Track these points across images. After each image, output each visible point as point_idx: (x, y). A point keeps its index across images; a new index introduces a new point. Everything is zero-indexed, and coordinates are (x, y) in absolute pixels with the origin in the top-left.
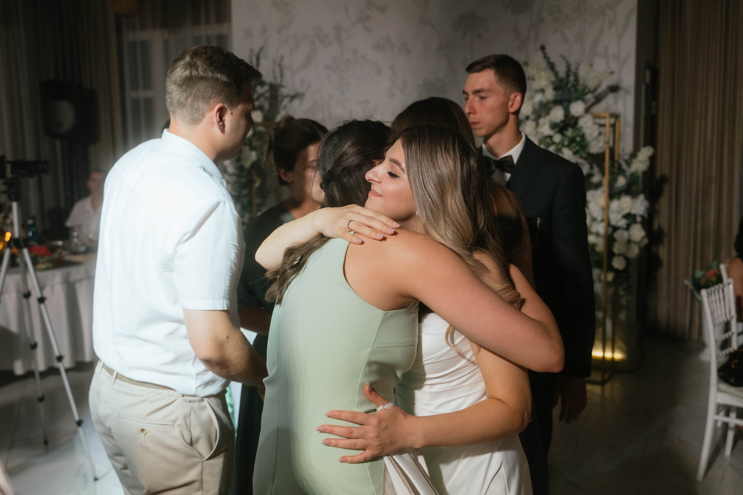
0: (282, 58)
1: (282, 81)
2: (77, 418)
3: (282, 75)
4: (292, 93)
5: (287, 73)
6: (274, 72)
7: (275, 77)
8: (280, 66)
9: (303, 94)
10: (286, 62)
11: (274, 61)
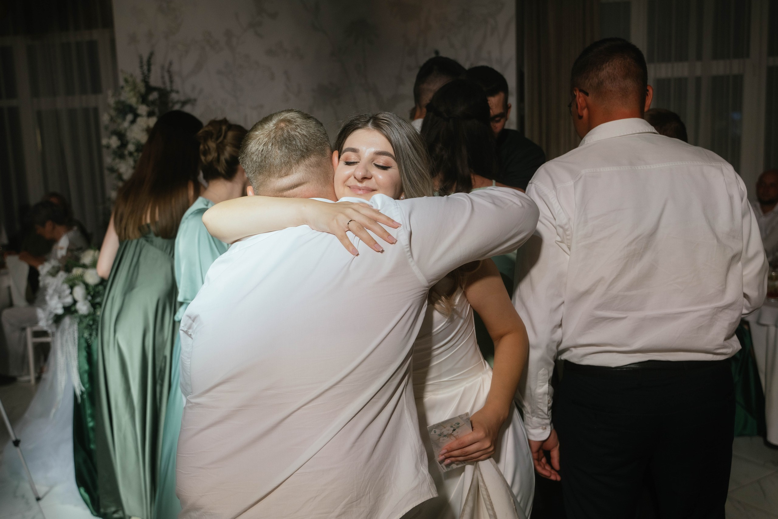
0: (171, 64)
1: (171, 87)
2: (14, 438)
3: (171, 81)
4: (183, 98)
5: (177, 79)
6: (163, 77)
7: (164, 83)
8: (169, 71)
9: (195, 100)
10: (175, 68)
11: (163, 67)
